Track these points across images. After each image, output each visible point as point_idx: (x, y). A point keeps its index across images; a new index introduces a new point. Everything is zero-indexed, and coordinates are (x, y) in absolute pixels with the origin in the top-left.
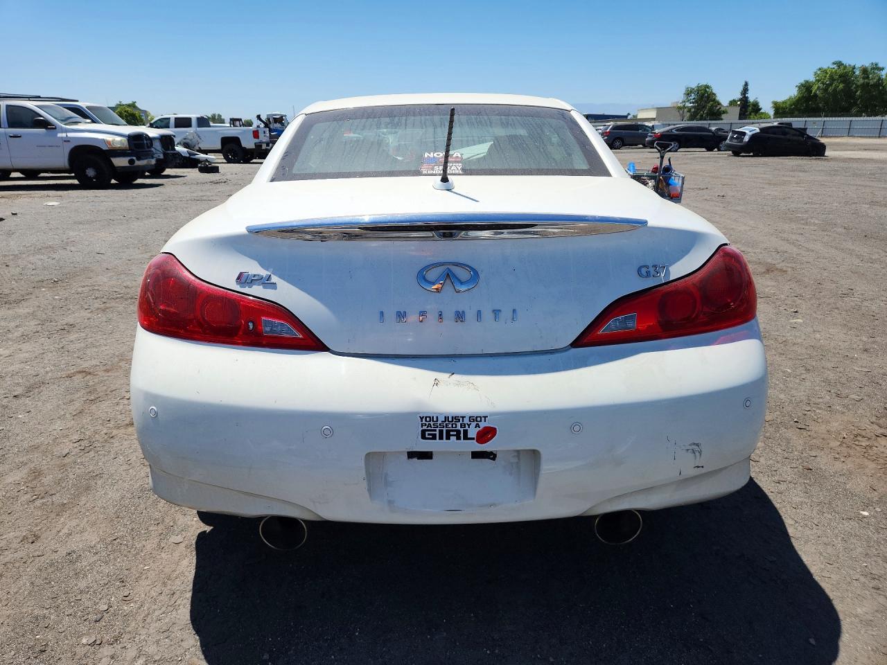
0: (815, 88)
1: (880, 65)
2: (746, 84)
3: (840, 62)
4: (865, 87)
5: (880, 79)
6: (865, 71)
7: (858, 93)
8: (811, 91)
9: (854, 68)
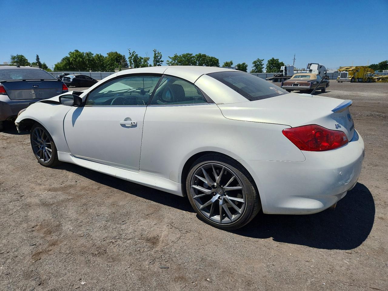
0: (71, 59)
1: (92, 53)
2: (38, 56)
3: (77, 50)
4: (89, 60)
5: (93, 58)
6: (88, 54)
7: (87, 62)
8: (70, 61)
9: (83, 53)
